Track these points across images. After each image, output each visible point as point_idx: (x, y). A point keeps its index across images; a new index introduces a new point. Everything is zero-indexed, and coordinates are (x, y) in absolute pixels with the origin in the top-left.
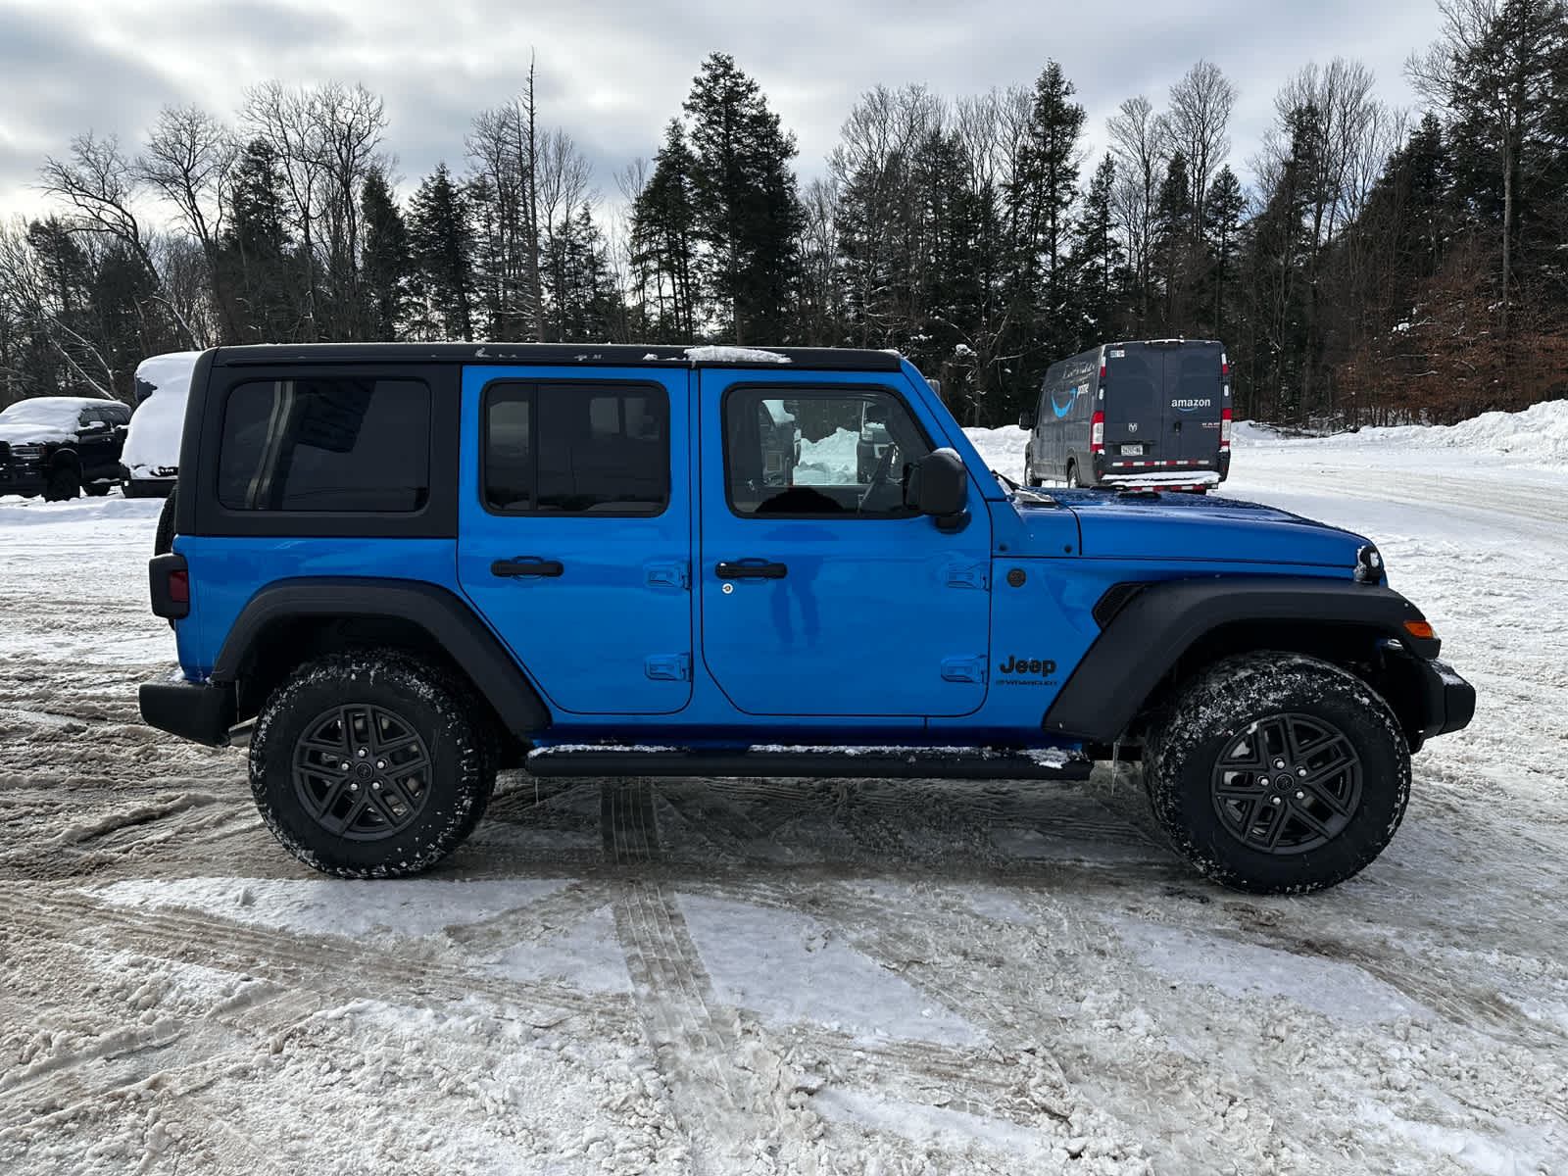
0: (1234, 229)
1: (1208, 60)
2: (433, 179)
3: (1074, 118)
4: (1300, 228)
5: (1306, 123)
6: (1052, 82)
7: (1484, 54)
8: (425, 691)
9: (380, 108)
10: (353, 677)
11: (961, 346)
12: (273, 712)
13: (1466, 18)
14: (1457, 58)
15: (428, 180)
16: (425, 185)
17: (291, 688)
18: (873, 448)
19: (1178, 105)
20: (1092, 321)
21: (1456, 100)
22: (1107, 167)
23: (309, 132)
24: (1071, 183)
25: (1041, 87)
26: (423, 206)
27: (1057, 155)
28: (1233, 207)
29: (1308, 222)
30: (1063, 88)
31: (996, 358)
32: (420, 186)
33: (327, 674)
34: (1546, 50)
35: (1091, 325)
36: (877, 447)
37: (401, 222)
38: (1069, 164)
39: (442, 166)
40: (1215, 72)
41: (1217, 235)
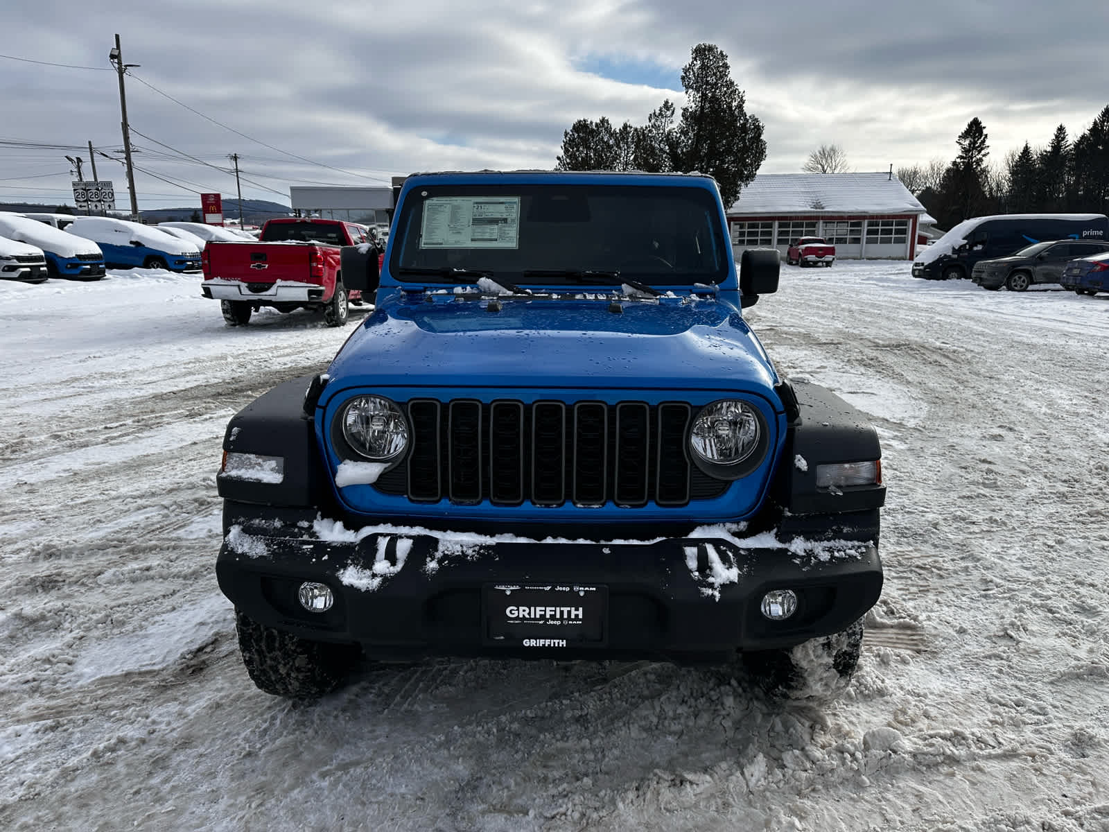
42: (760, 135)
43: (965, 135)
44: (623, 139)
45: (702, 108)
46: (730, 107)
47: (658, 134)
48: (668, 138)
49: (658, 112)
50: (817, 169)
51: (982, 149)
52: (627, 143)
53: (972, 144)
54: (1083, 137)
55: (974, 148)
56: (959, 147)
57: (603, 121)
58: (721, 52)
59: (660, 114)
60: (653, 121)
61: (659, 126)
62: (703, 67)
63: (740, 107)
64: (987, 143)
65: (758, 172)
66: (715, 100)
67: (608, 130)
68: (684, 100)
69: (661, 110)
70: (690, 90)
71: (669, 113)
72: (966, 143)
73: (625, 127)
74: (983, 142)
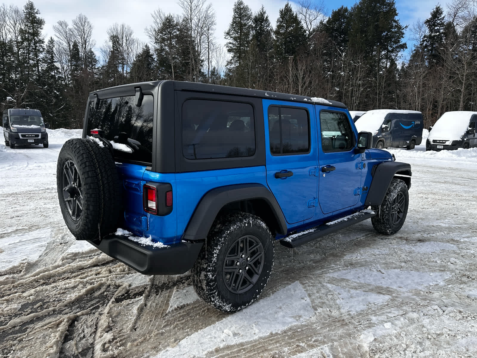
0: (95, 69)
1: (83, 14)
3: (40, 23)
4: (118, 71)
5: (115, 39)
6: (30, 7)
7: (161, 31)
8: (264, 225)
10: (246, 225)
11: (8, 98)
12: (219, 248)
13: (158, 21)
14: (155, 30)
17: (224, 235)
18: (18, 135)
19: (75, 26)
20: (58, 93)
21: (156, 42)
22: (52, 41)
24: (42, 45)
25: (27, 9)
27: (36, 34)
28: (94, 62)
29: (120, 69)
30: (36, 11)
31: (24, 103)
33: (237, 226)
34: (175, 34)
35: (57, 94)
36: (20, 134)
38: (41, 38)
40: (86, 18)
41: (90, 70)
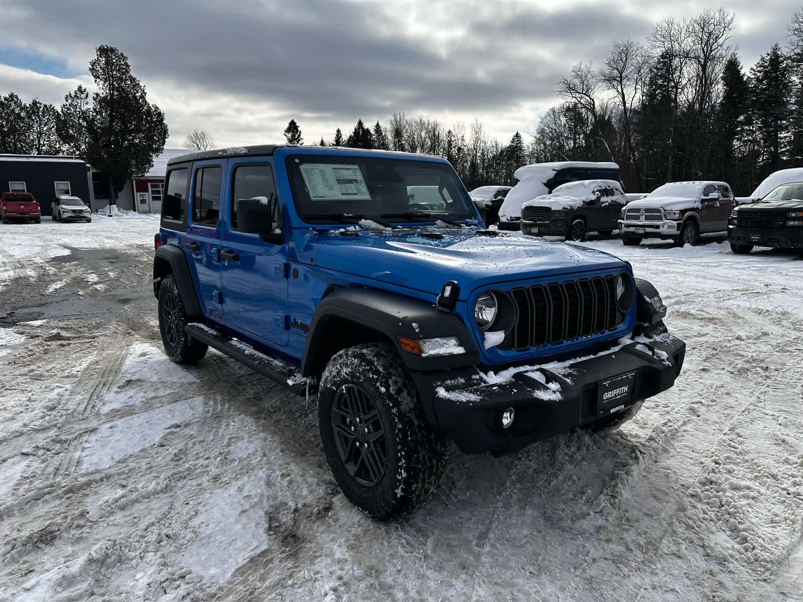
2: (768, 54)
9: (732, 19)
15: (764, 55)
16: (763, 59)
23: (685, 42)
26: (760, 72)
32: (758, 60)
37: (746, 83)
39: (776, 45)
42: (162, 120)
43: (288, 131)
44: (34, 112)
45: (112, 95)
46: (135, 97)
47: (76, 111)
48: (84, 115)
49: (73, 94)
50: (193, 146)
51: (299, 140)
52: (38, 116)
53: (293, 136)
54: (350, 137)
55: (295, 139)
56: (286, 138)
57: (12, 96)
58: (122, 54)
59: (76, 96)
60: (70, 101)
61: (76, 106)
62: (108, 63)
63: (142, 97)
64: (302, 136)
65: (165, 147)
66: (121, 90)
67: (18, 104)
68: (95, 87)
69: (76, 93)
70: (98, 80)
71: (83, 96)
72: (290, 135)
73: (35, 103)
74: (299, 135)
